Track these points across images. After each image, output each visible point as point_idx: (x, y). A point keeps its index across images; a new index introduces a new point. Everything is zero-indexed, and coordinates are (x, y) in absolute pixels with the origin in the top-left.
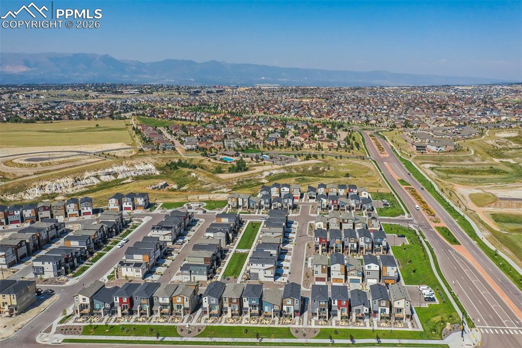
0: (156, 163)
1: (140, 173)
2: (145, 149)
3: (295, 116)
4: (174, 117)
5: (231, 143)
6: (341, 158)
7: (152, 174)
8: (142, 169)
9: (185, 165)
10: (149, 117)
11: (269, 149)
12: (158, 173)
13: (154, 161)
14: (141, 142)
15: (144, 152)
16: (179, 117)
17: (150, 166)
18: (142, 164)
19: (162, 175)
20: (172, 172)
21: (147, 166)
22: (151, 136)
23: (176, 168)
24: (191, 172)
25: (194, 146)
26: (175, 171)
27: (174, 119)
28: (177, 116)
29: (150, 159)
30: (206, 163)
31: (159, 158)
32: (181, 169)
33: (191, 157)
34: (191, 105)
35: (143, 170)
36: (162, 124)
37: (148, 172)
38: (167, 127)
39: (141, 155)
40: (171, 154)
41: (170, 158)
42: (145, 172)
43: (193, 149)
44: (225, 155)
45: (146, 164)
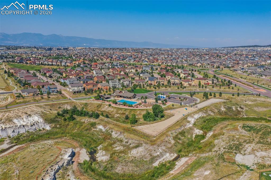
0: (42, 113)
1: (22, 131)
2: (24, 94)
3: (134, 62)
4: (42, 63)
5: (117, 83)
6: (238, 96)
7: (40, 130)
8: (24, 124)
9: (83, 114)
10: (18, 63)
11: (155, 88)
12: (48, 128)
13: (40, 110)
14: (16, 85)
15: (23, 98)
16: (46, 63)
17: (36, 118)
18: (24, 116)
19: (55, 130)
20: (68, 125)
21: (31, 119)
22: (27, 79)
23: (72, 119)
24: (95, 123)
25: (80, 88)
26: (72, 123)
27: (42, 64)
28: (44, 62)
29: (33, 107)
30: (106, 108)
31: (46, 105)
32: (78, 118)
33: (84, 102)
34: (50, 56)
35: (26, 125)
36: (32, 68)
37: (34, 127)
38: (39, 70)
39: (20, 103)
40: (58, 99)
41: (59, 104)
42: (30, 127)
43: (80, 92)
44: (121, 96)
45: (30, 115)
